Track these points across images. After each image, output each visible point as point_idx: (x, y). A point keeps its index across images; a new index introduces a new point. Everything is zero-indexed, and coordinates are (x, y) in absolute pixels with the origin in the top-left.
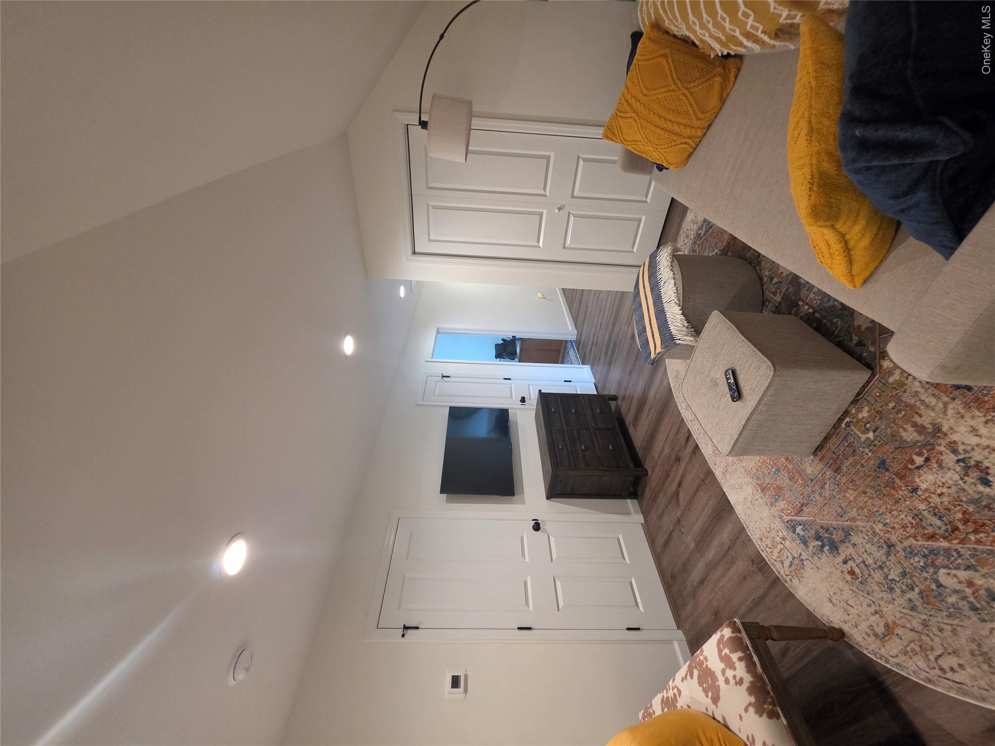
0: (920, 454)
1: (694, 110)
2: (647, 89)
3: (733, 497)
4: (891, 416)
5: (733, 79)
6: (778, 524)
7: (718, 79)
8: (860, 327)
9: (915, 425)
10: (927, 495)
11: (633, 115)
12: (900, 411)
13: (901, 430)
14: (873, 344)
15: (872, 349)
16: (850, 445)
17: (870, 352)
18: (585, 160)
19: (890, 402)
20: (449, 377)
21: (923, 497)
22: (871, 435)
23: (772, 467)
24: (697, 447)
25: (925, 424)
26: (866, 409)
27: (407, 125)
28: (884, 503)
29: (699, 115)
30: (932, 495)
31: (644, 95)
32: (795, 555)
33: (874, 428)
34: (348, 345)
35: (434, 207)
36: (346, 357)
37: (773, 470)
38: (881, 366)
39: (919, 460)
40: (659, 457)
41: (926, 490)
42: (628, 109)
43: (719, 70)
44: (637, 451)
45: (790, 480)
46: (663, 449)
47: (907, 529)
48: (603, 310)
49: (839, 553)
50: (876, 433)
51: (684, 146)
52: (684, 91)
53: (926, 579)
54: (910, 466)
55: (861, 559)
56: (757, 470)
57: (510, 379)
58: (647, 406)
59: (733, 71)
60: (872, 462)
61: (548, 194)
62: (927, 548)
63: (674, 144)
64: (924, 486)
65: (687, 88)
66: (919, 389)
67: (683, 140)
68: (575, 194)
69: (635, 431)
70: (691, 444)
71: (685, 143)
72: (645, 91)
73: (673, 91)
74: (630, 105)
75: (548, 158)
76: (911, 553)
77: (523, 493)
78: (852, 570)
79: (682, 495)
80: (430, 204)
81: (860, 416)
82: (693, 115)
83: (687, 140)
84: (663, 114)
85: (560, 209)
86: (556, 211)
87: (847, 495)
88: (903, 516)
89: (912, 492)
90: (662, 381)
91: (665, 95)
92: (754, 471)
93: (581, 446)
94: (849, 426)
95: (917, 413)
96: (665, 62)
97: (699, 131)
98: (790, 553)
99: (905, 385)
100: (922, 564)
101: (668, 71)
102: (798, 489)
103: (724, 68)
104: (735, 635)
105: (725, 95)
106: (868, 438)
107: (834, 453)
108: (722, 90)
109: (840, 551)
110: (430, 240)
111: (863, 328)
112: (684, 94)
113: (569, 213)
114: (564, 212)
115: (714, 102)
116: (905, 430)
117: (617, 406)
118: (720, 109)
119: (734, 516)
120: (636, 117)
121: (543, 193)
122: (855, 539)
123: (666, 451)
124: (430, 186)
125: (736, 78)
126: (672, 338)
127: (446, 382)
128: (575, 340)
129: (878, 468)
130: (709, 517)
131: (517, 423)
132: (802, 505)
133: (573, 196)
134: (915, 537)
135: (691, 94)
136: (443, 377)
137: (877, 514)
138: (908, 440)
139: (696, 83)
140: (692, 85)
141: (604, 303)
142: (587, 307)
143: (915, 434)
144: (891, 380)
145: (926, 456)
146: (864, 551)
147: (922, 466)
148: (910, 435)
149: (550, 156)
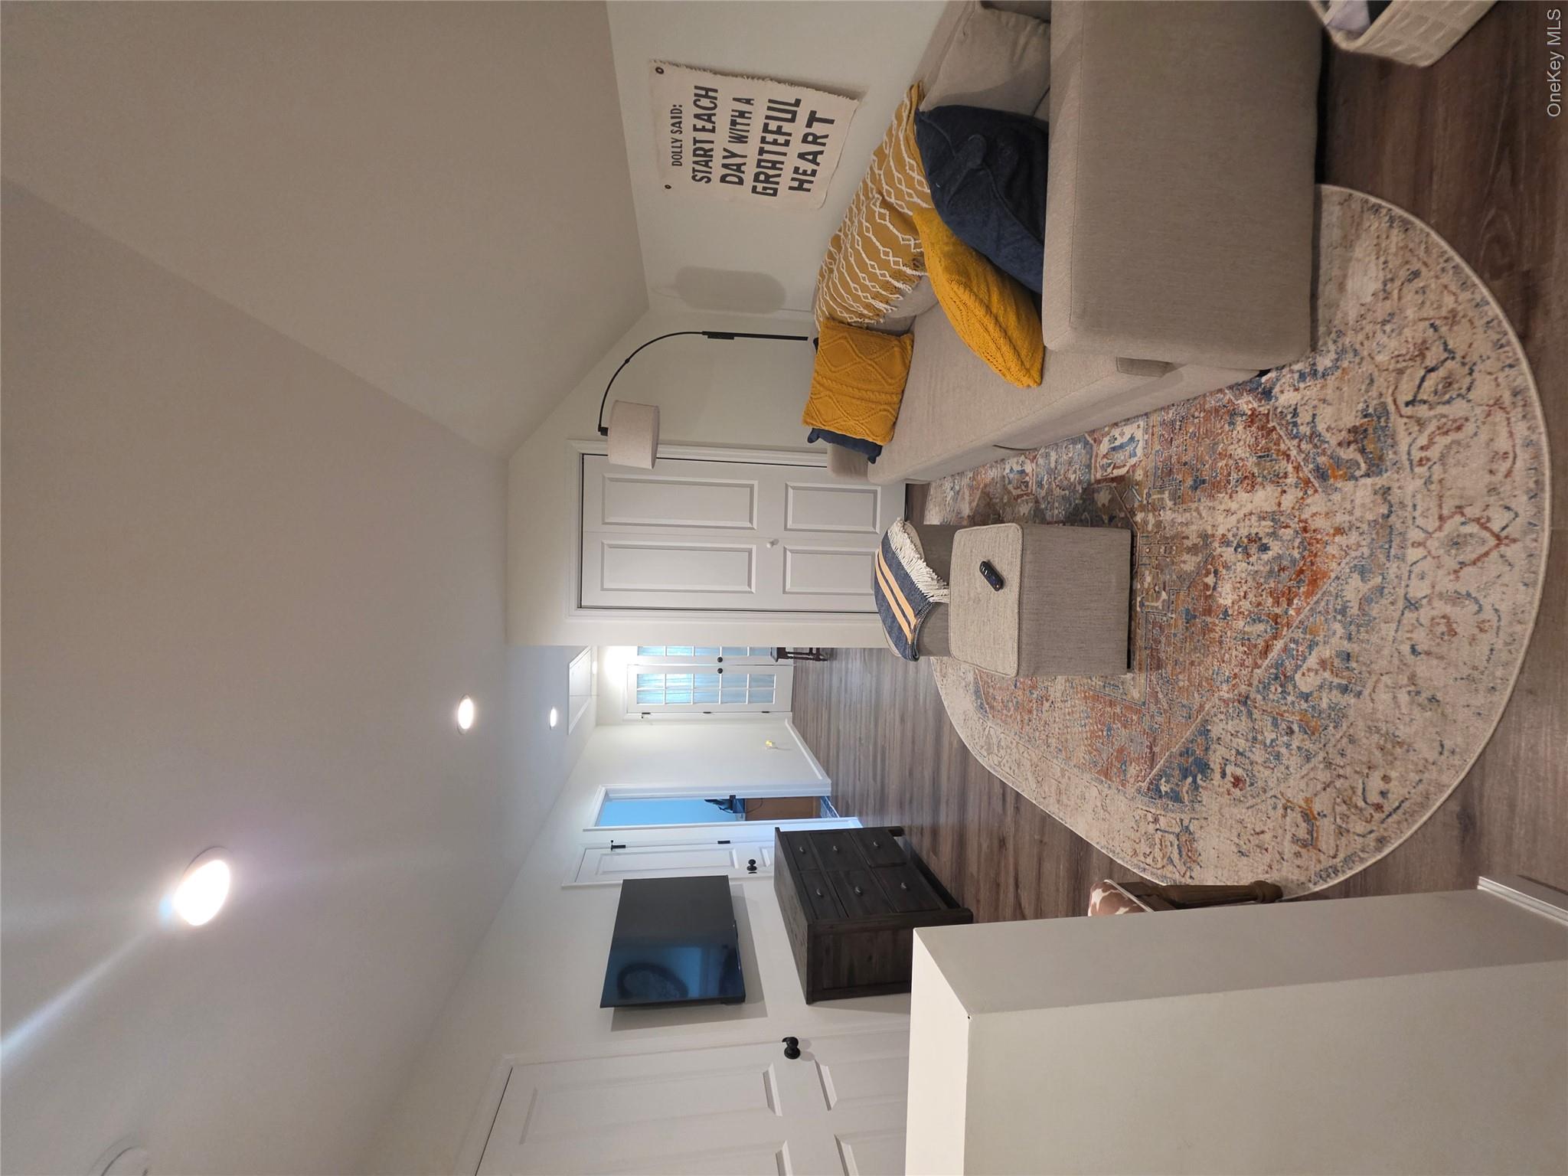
0: (1208, 574)
1: (883, 377)
2: (836, 367)
3: (1082, 826)
4: (1168, 560)
5: (909, 347)
6: (1141, 803)
7: (896, 349)
8: (1104, 505)
9: (1189, 550)
10: (1236, 608)
11: (827, 393)
12: (1171, 547)
13: (1182, 565)
14: (1121, 510)
15: (1122, 515)
16: (1154, 623)
17: (1123, 518)
18: (794, 488)
19: (1160, 548)
20: (624, 847)
21: (1236, 613)
22: (1164, 595)
23: (1102, 731)
24: (1018, 795)
25: (1195, 541)
26: (1147, 572)
27: (583, 454)
28: (1213, 657)
29: (890, 381)
30: (1241, 603)
31: (834, 372)
32: (1177, 830)
33: (1162, 586)
34: (466, 714)
35: (611, 546)
36: (459, 729)
37: (1105, 733)
38: (1136, 523)
39: (1210, 580)
40: (978, 872)
41: (1233, 603)
42: (821, 389)
43: (896, 342)
44: (949, 891)
45: (1125, 728)
46: (980, 846)
47: (1246, 663)
48: (859, 717)
49: (1212, 770)
50: (1167, 589)
51: (885, 413)
52: (870, 362)
53: (1293, 703)
54: (1208, 593)
55: (1233, 752)
56: (1090, 753)
57: (728, 842)
58: (943, 800)
59: (908, 342)
60: (1180, 622)
61: (755, 526)
62: (1272, 667)
63: (873, 412)
64: (1229, 602)
65: (870, 359)
66: (1173, 516)
67: (882, 407)
68: (788, 527)
69: (938, 859)
70: (1010, 800)
71: (885, 410)
72: (833, 369)
73: (859, 363)
74: (822, 385)
75: (751, 487)
76: (1264, 688)
77: (762, 998)
78: (1234, 778)
79: (1025, 902)
80: (605, 542)
81: (1146, 586)
82: (883, 382)
83: (886, 407)
84: (855, 384)
85: (772, 544)
86: (769, 546)
87: (1181, 684)
88: (1234, 653)
89: (1225, 619)
90: (951, 744)
91: (853, 367)
92: (1087, 757)
93: (854, 889)
94: (1143, 605)
95: (1184, 538)
96: (846, 344)
97: (894, 396)
98: (1171, 833)
99: (1161, 522)
100: (1280, 690)
101: (850, 349)
102: (1138, 730)
103: (900, 342)
104: (1107, 893)
105: (907, 362)
106: (1164, 601)
107: (1146, 648)
108: (903, 358)
109: (1212, 766)
110: (603, 589)
111: (1107, 504)
112: (871, 365)
113: (785, 549)
114: (779, 548)
115: (898, 368)
116: (1184, 562)
117: (906, 843)
118: (908, 373)
119: (1095, 855)
120: (831, 394)
121: (749, 525)
122: (1216, 730)
123: (985, 846)
124: (607, 521)
125: (912, 347)
126: (924, 598)
127: (619, 854)
128: (829, 795)
129: (1187, 623)
130: (1068, 893)
131: (743, 899)
132: (1151, 749)
133: (786, 529)
134: (1257, 666)
135: (876, 363)
136: (613, 847)
137: (1215, 676)
138: (1192, 568)
139: (878, 354)
140: (875, 356)
141: (859, 706)
142: (839, 731)
143: (1194, 558)
144: (1150, 527)
145: (1213, 570)
146: (1230, 737)
147: (1216, 583)
148: (1190, 563)
149: (753, 485)
